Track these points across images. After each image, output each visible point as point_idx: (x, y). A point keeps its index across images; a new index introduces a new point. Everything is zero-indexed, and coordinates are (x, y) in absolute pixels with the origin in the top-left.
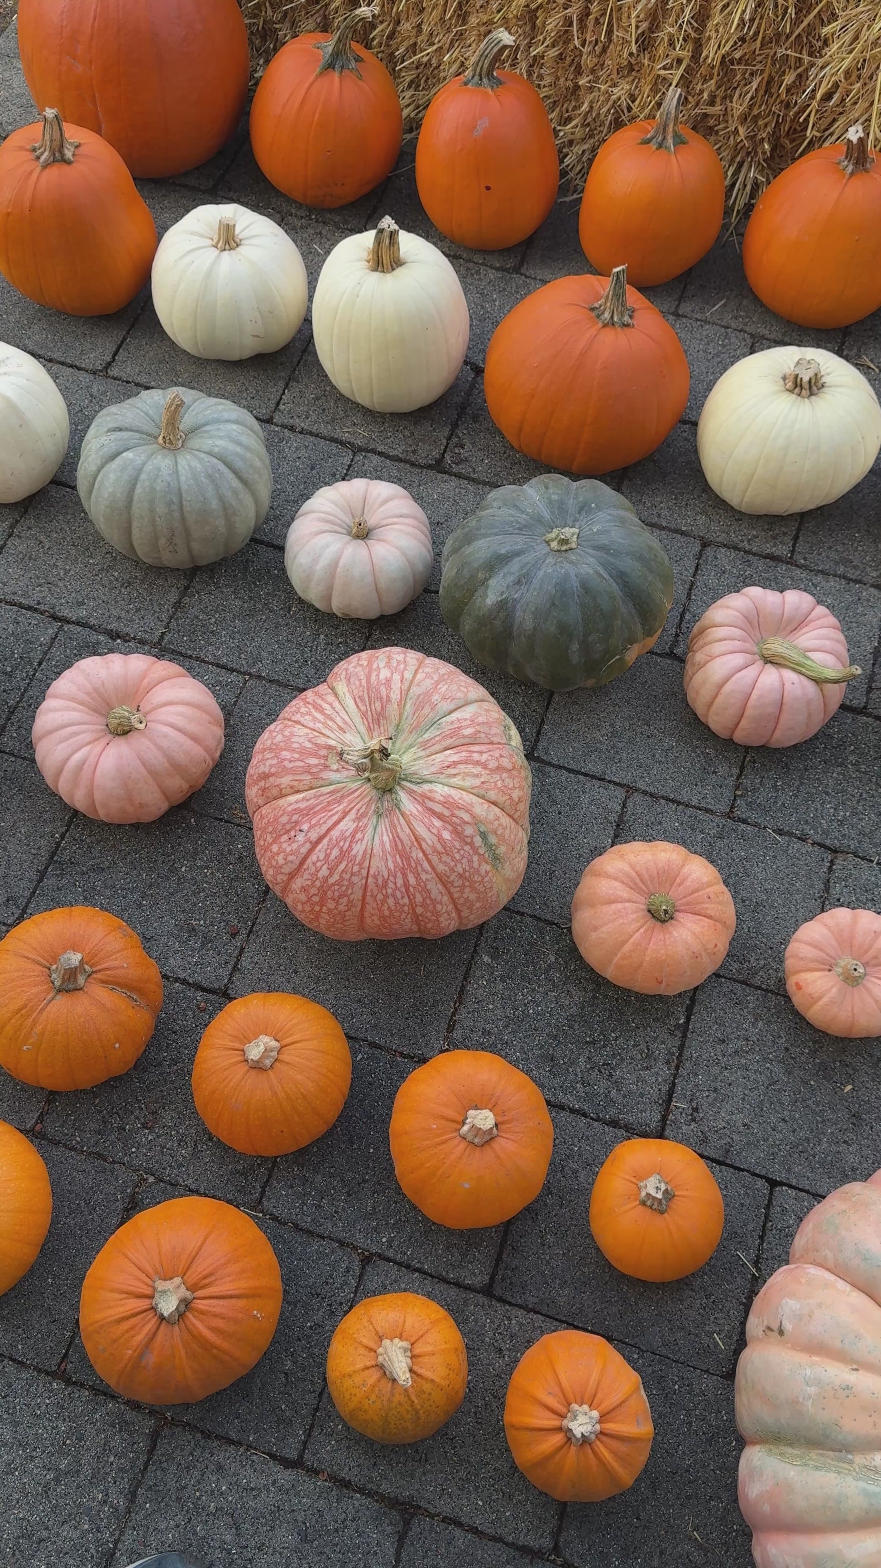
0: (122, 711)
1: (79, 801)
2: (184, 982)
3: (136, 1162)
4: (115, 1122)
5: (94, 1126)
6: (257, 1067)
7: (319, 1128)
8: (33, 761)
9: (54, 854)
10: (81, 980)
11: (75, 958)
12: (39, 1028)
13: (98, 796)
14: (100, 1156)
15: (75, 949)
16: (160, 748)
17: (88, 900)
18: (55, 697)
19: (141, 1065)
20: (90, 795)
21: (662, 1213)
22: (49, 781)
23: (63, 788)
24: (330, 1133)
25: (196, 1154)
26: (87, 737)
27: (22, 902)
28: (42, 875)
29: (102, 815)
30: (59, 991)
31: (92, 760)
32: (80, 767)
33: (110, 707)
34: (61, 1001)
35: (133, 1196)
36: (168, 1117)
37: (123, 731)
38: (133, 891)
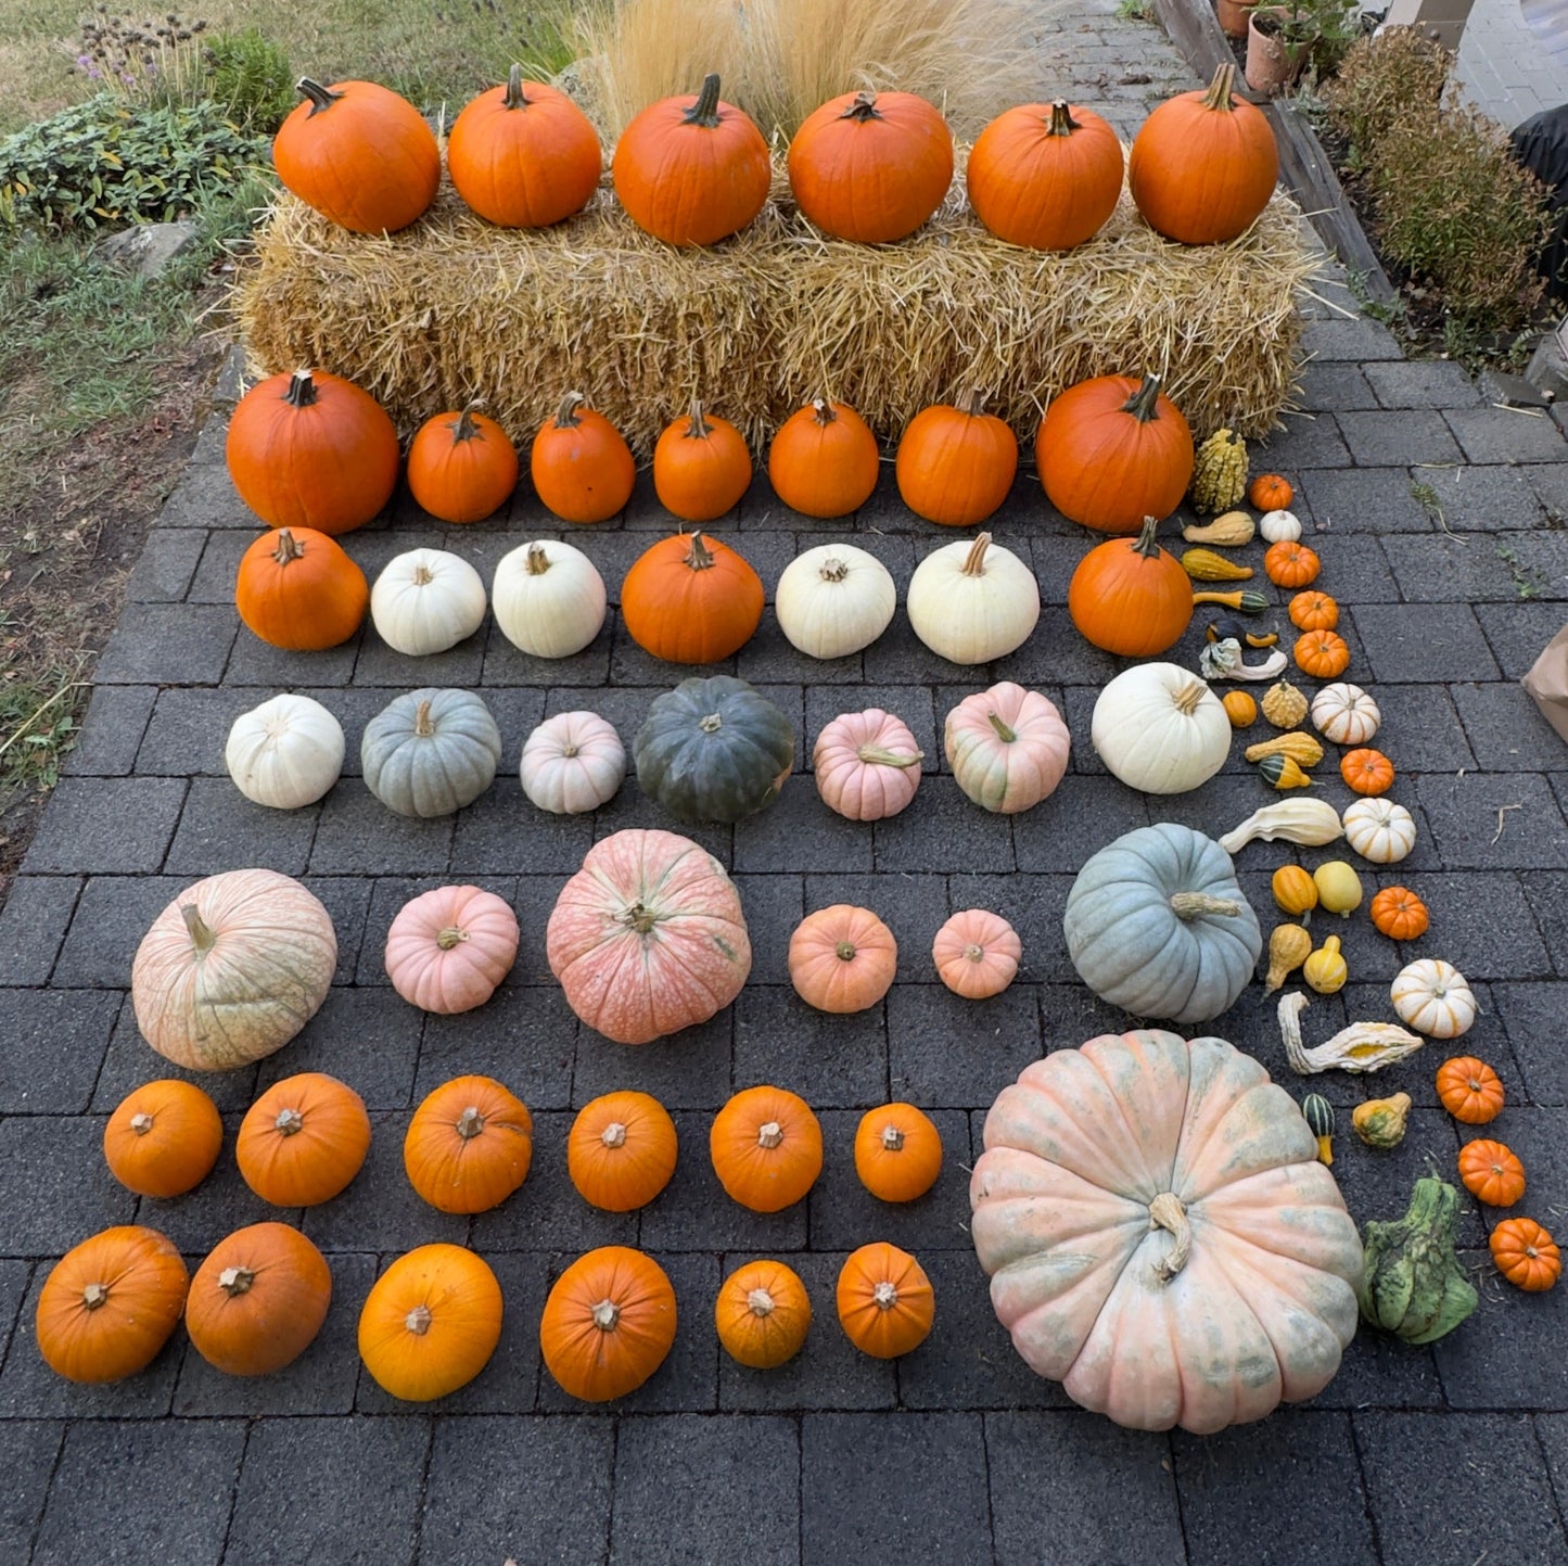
0: (447, 932)
1: (434, 1006)
2: (540, 1110)
3: (546, 1246)
4: (522, 1223)
5: (508, 1231)
6: (614, 1146)
7: (665, 1176)
8: (392, 986)
9: (420, 1049)
10: (479, 1126)
11: (473, 1112)
12: (461, 1168)
13: (446, 998)
14: (519, 1251)
15: (468, 1105)
16: (482, 950)
17: (455, 1073)
18: (396, 936)
19: (530, 1177)
20: (441, 998)
21: (899, 1150)
22: (407, 998)
23: (420, 1001)
24: (672, 1180)
25: (585, 1226)
26: (427, 958)
27: (408, 1090)
28: (416, 1066)
29: (451, 1009)
30: (467, 1138)
31: (436, 973)
32: (429, 981)
33: (438, 932)
34: (472, 1144)
35: (550, 1270)
36: (558, 1208)
37: (451, 945)
38: (484, 1057)
